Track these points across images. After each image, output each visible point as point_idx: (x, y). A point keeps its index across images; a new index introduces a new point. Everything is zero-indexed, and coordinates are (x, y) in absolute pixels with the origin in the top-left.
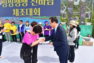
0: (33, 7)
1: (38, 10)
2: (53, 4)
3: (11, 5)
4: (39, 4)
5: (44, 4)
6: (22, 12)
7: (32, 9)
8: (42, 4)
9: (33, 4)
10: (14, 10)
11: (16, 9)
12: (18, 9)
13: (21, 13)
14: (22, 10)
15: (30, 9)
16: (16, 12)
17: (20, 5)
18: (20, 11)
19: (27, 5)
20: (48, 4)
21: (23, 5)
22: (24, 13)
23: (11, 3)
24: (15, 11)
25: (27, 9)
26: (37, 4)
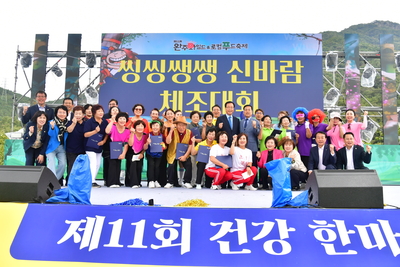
0: (236, 89)
1: (251, 97)
2: (298, 80)
3: (156, 78)
4: (256, 78)
5: (273, 81)
6: (197, 102)
7: (231, 93)
8: (265, 79)
9: (234, 79)
10: (166, 94)
11: (175, 92)
12: (181, 93)
13: (192, 105)
14: (197, 95)
15: (225, 93)
16: (174, 101)
17: (188, 79)
18: (187, 98)
19: (214, 79)
20: (284, 80)
21: (200, 79)
22: (201, 105)
23: (155, 71)
24: (170, 98)
25: (213, 94)
26: (247, 79)
